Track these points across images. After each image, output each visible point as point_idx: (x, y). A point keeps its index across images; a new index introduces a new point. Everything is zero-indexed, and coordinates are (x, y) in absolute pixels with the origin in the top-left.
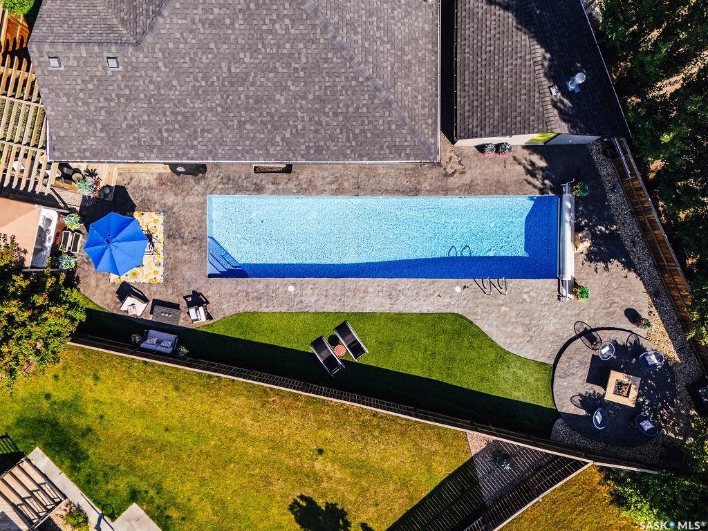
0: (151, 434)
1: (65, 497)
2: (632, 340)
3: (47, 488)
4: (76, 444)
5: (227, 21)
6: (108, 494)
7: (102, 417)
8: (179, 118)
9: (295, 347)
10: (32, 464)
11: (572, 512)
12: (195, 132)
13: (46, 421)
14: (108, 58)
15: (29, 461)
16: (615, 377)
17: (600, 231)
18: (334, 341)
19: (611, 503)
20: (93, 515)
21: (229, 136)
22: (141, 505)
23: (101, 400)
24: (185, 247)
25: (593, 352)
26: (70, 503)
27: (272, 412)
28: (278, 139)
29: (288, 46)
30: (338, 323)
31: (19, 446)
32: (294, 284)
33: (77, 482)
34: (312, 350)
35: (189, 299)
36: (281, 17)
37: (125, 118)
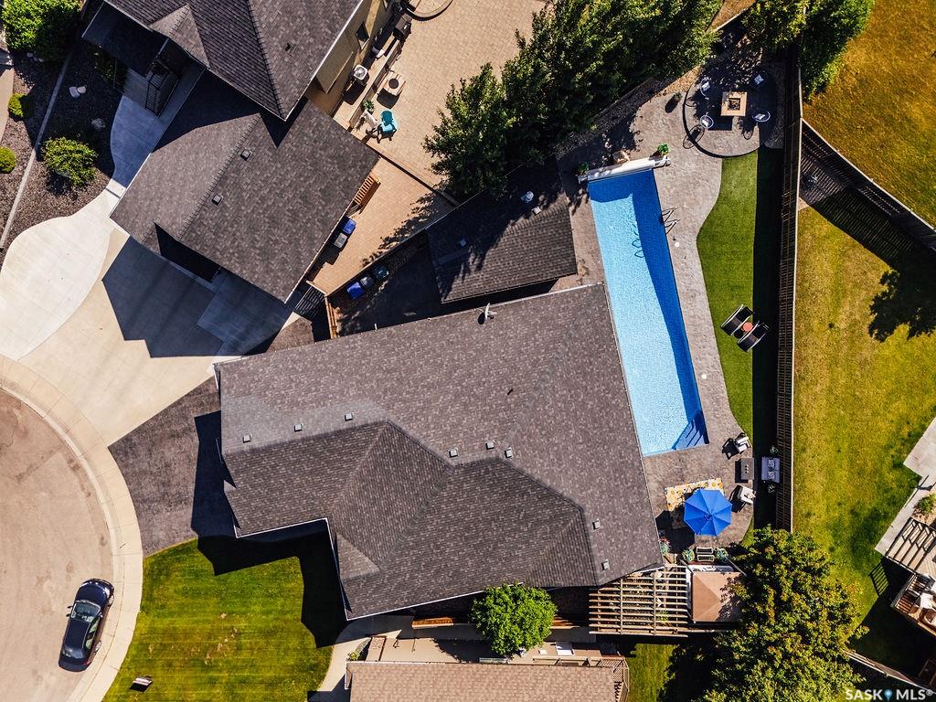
0: (845, 463)
1: (911, 518)
2: (691, 103)
3: (906, 534)
4: (865, 520)
5: (555, 448)
6: (901, 486)
7: (839, 504)
8: (617, 475)
9: (751, 364)
10: (889, 550)
11: (838, 121)
12: (623, 463)
13: (852, 546)
14: (595, 528)
15: (887, 553)
16: (725, 111)
17: (608, 145)
18: (740, 334)
19: (824, 92)
20: (920, 494)
21: (620, 438)
22: (905, 458)
23: (825, 507)
24: (689, 466)
25: (707, 131)
26: (914, 514)
27: (806, 371)
28: (614, 402)
29: (559, 405)
30: (724, 333)
31: (876, 565)
32: (700, 375)
33: (896, 513)
34: (750, 350)
35: (729, 454)
36: (545, 412)
37: (626, 514)
